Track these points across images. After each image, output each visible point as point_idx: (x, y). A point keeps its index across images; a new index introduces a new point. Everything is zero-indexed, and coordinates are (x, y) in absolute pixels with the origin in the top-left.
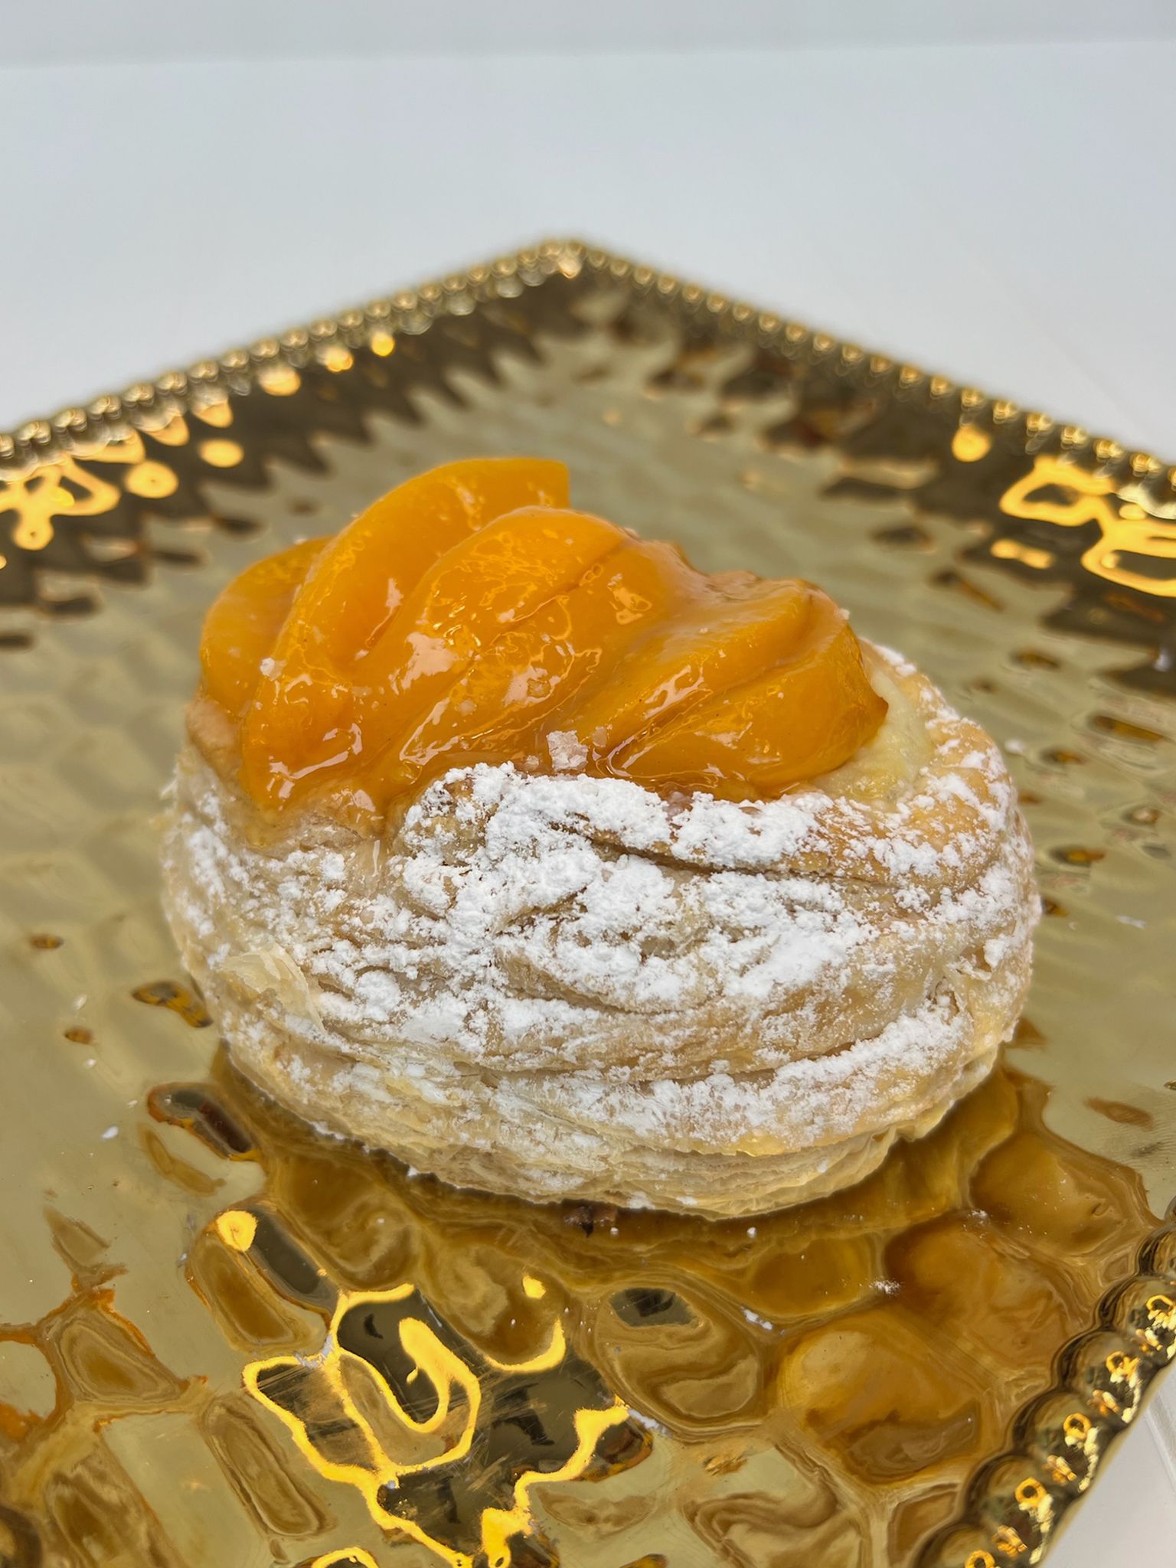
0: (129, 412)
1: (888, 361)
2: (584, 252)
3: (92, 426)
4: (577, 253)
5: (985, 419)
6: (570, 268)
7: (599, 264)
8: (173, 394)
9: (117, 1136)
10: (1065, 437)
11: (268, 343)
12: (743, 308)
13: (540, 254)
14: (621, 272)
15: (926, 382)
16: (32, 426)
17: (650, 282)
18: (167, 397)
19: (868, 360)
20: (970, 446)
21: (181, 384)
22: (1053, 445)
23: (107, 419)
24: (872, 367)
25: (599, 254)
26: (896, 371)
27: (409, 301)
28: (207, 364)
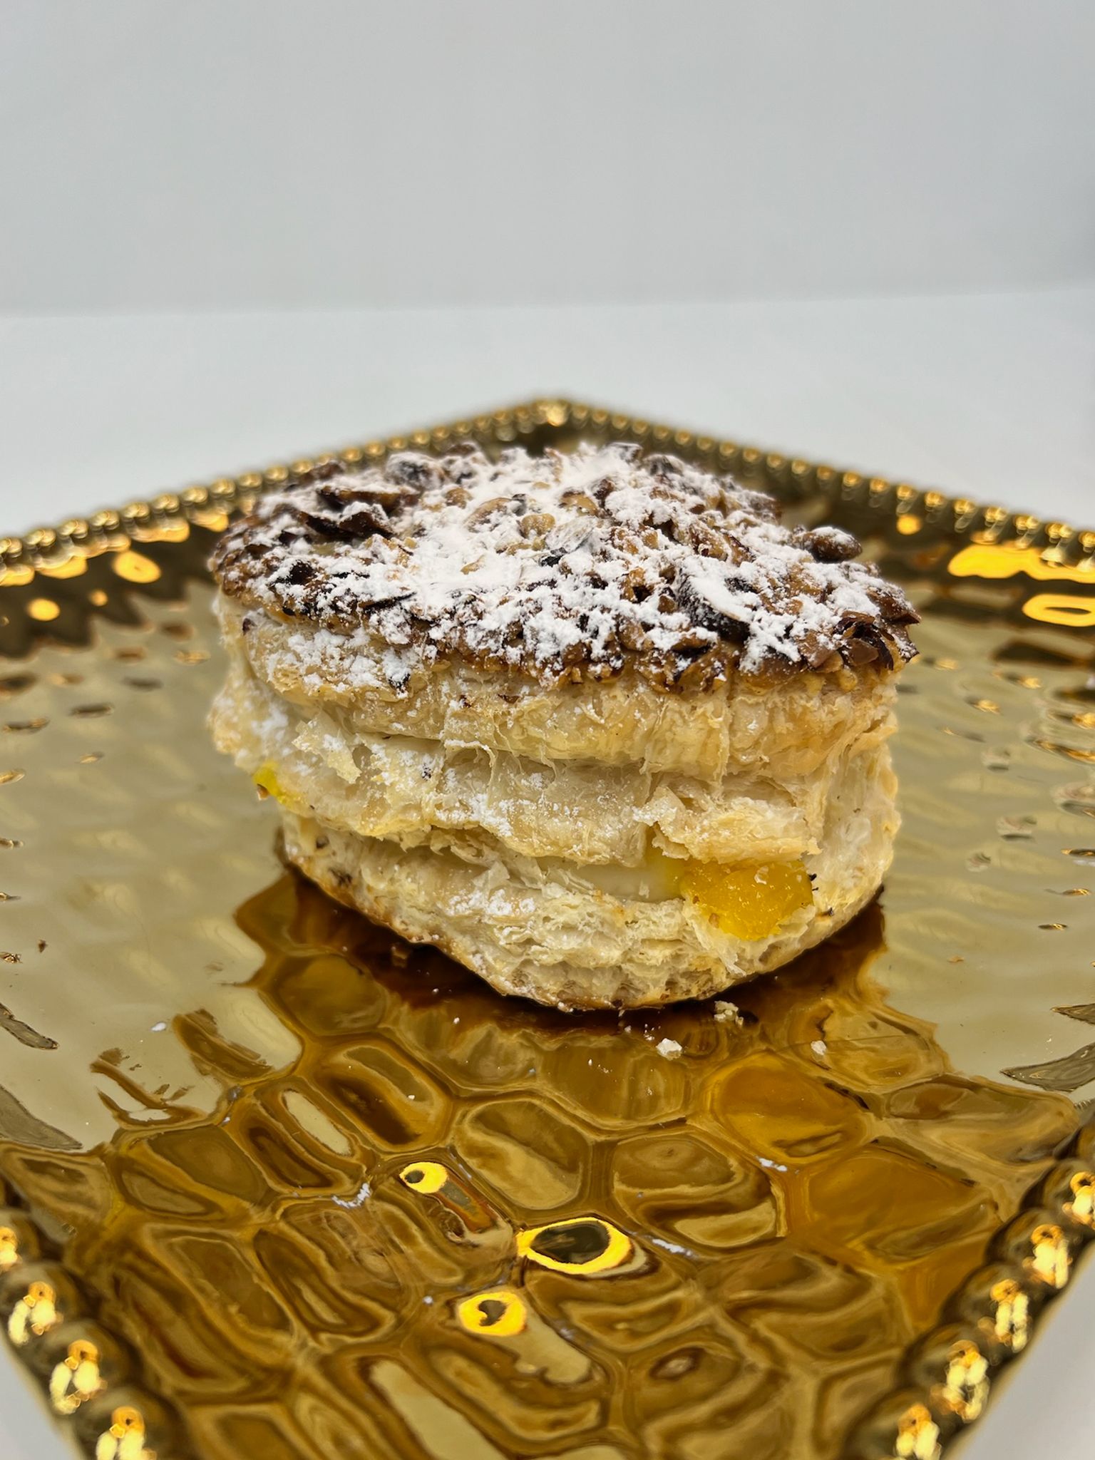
0: (184, 509)
1: (832, 471)
2: (568, 406)
3: (154, 516)
4: (564, 408)
5: (919, 506)
6: (555, 417)
7: (581, 415)
8: (222, 498)
9: (165, 1030)
10: (988, 517)
11: (305, 463)
12: (706, 440)
13: (532, 408)
14: (601, 420)
15: (865, 484)
16: (104, 515)
17: (626, 426)
18: (218, 499)
19: (813, 471)
20: (908, 525)
21: (231, 490)
22: (979, 522)
23: (167, 514)
24: (819, 474)
25: (582, 408)
26: (839, 477)
27: (423, 439)
28: (253, 476)
